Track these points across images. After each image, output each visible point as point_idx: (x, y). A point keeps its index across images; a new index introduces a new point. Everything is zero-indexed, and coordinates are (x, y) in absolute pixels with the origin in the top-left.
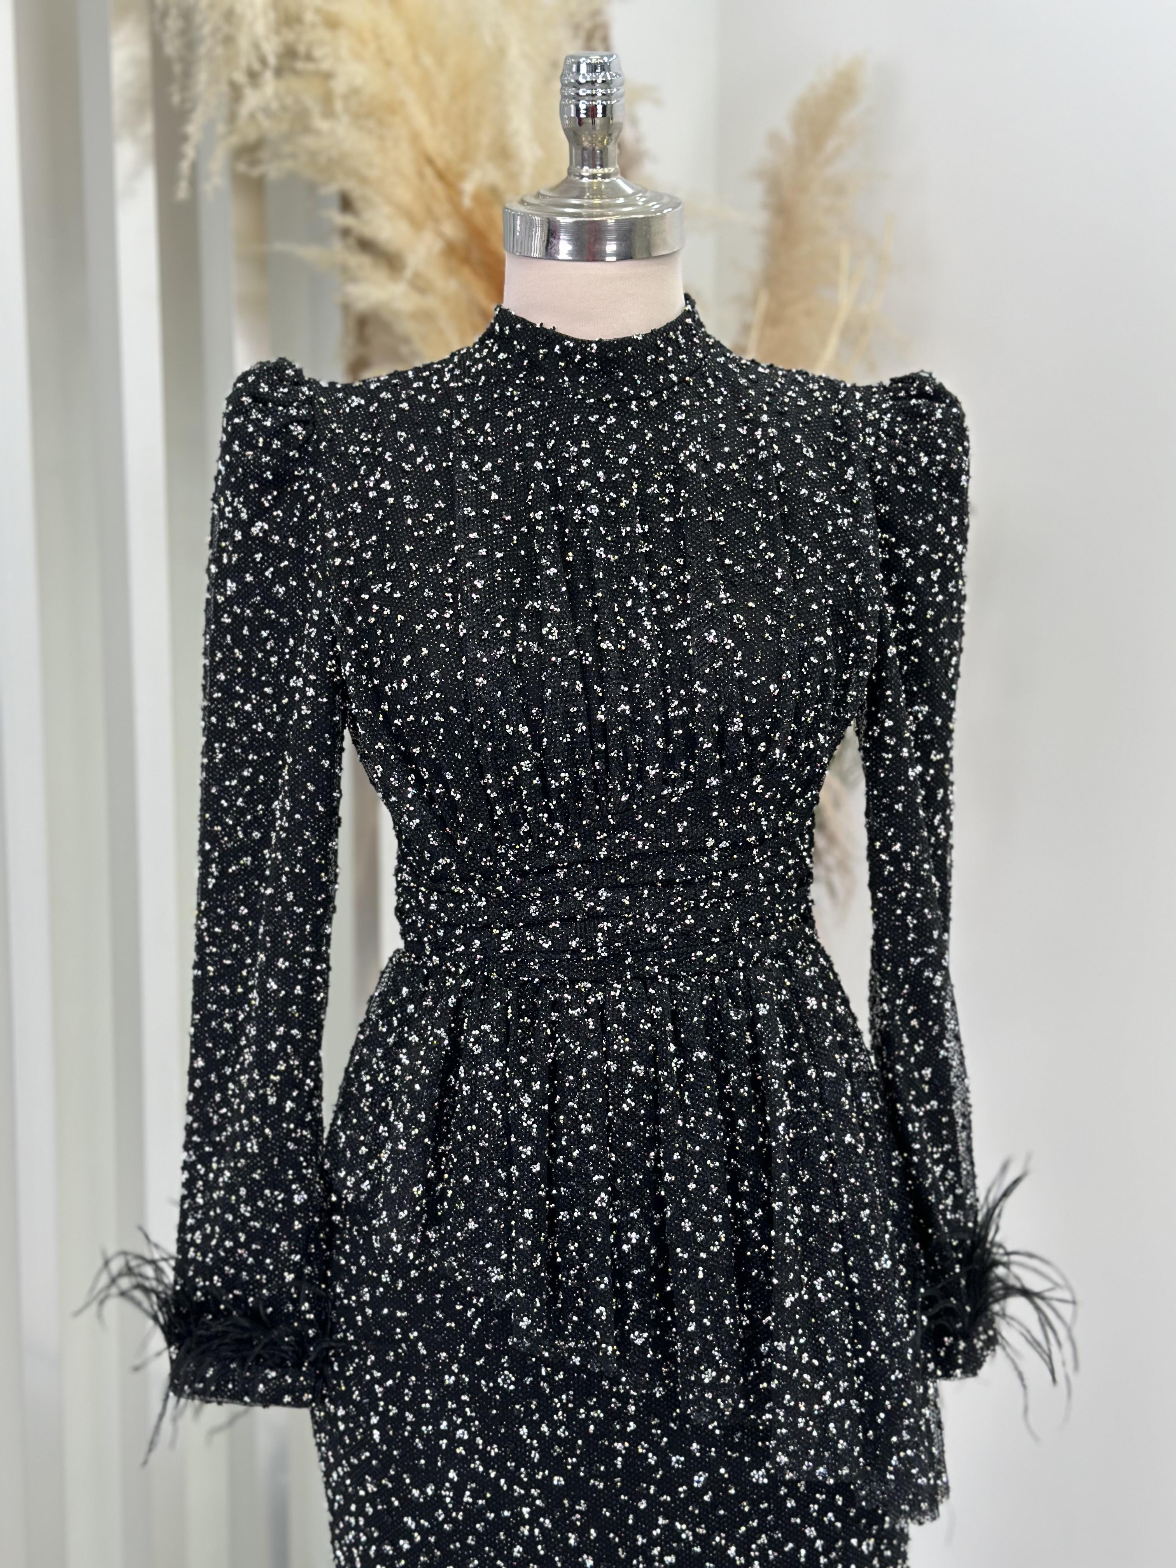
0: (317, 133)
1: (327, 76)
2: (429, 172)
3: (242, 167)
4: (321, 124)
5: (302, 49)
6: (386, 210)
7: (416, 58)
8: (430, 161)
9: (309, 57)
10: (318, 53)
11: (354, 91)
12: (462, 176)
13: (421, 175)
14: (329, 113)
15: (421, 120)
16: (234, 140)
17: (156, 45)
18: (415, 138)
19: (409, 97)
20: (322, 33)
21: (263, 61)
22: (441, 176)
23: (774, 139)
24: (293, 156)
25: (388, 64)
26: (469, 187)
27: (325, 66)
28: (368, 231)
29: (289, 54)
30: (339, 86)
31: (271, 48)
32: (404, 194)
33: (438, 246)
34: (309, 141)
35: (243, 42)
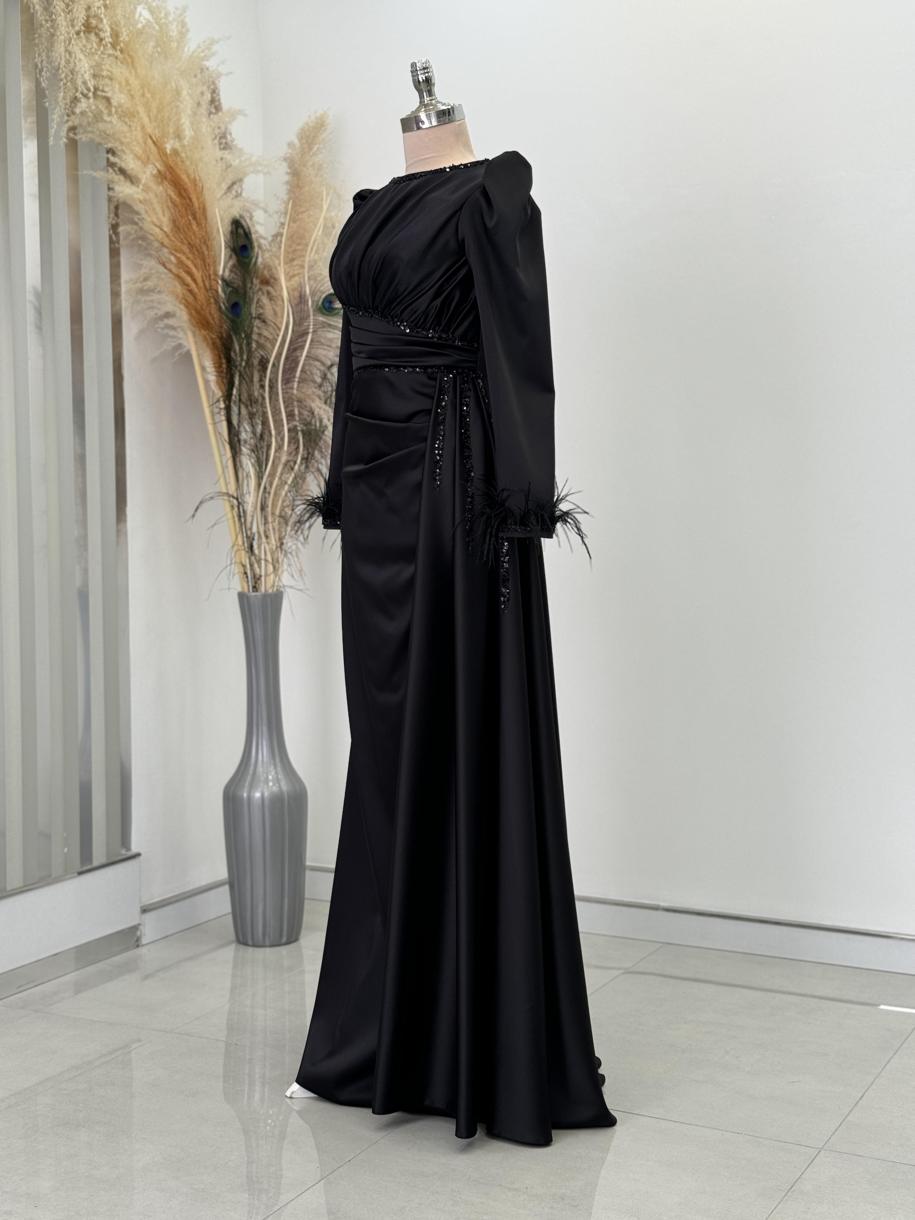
0: (106, 121)
1: (108, 100)
2: (149, 141)
3: (71, 135)
4: (106, 118)
5: (101, 88)
6: (131, 156)
7: (143, 95)
8: (151, 137)
9: (103, 91)
10: (106, 89)
11: (120, 106)
12: (165, 143)
13: (145, 143)
14: (110, 114)
15: (146, 120)
16: (70, 124)
17: (38, 83)
18: (143, 127)
19: (141, 109)
20: (107, 81)
21: (89, 90)
22: (154, 142)
23: (290, 145)
24: (92, 132)
25: (132, 96)
26: (168, 147)
27: (109, 95)
28: (123, 165)
29: (96, 89)
30: (114, 102)
31: (91, 84)
32: (138, 150)
33: (155, 172)
34: (101, 126)
35: (79, 82)
